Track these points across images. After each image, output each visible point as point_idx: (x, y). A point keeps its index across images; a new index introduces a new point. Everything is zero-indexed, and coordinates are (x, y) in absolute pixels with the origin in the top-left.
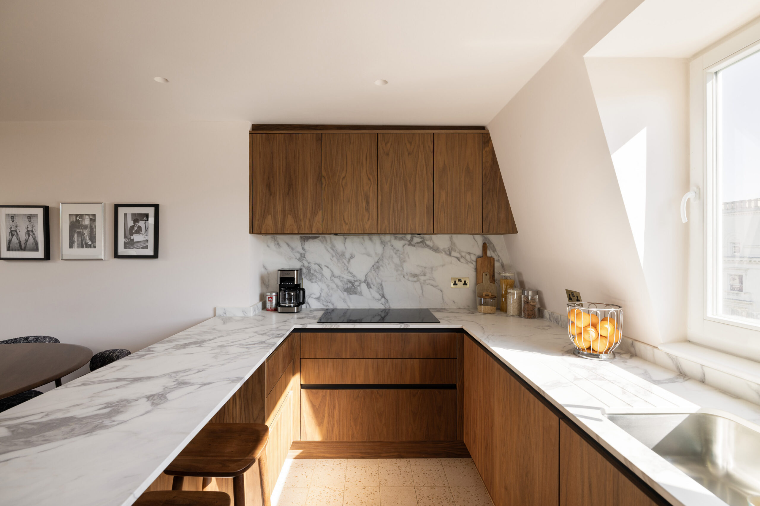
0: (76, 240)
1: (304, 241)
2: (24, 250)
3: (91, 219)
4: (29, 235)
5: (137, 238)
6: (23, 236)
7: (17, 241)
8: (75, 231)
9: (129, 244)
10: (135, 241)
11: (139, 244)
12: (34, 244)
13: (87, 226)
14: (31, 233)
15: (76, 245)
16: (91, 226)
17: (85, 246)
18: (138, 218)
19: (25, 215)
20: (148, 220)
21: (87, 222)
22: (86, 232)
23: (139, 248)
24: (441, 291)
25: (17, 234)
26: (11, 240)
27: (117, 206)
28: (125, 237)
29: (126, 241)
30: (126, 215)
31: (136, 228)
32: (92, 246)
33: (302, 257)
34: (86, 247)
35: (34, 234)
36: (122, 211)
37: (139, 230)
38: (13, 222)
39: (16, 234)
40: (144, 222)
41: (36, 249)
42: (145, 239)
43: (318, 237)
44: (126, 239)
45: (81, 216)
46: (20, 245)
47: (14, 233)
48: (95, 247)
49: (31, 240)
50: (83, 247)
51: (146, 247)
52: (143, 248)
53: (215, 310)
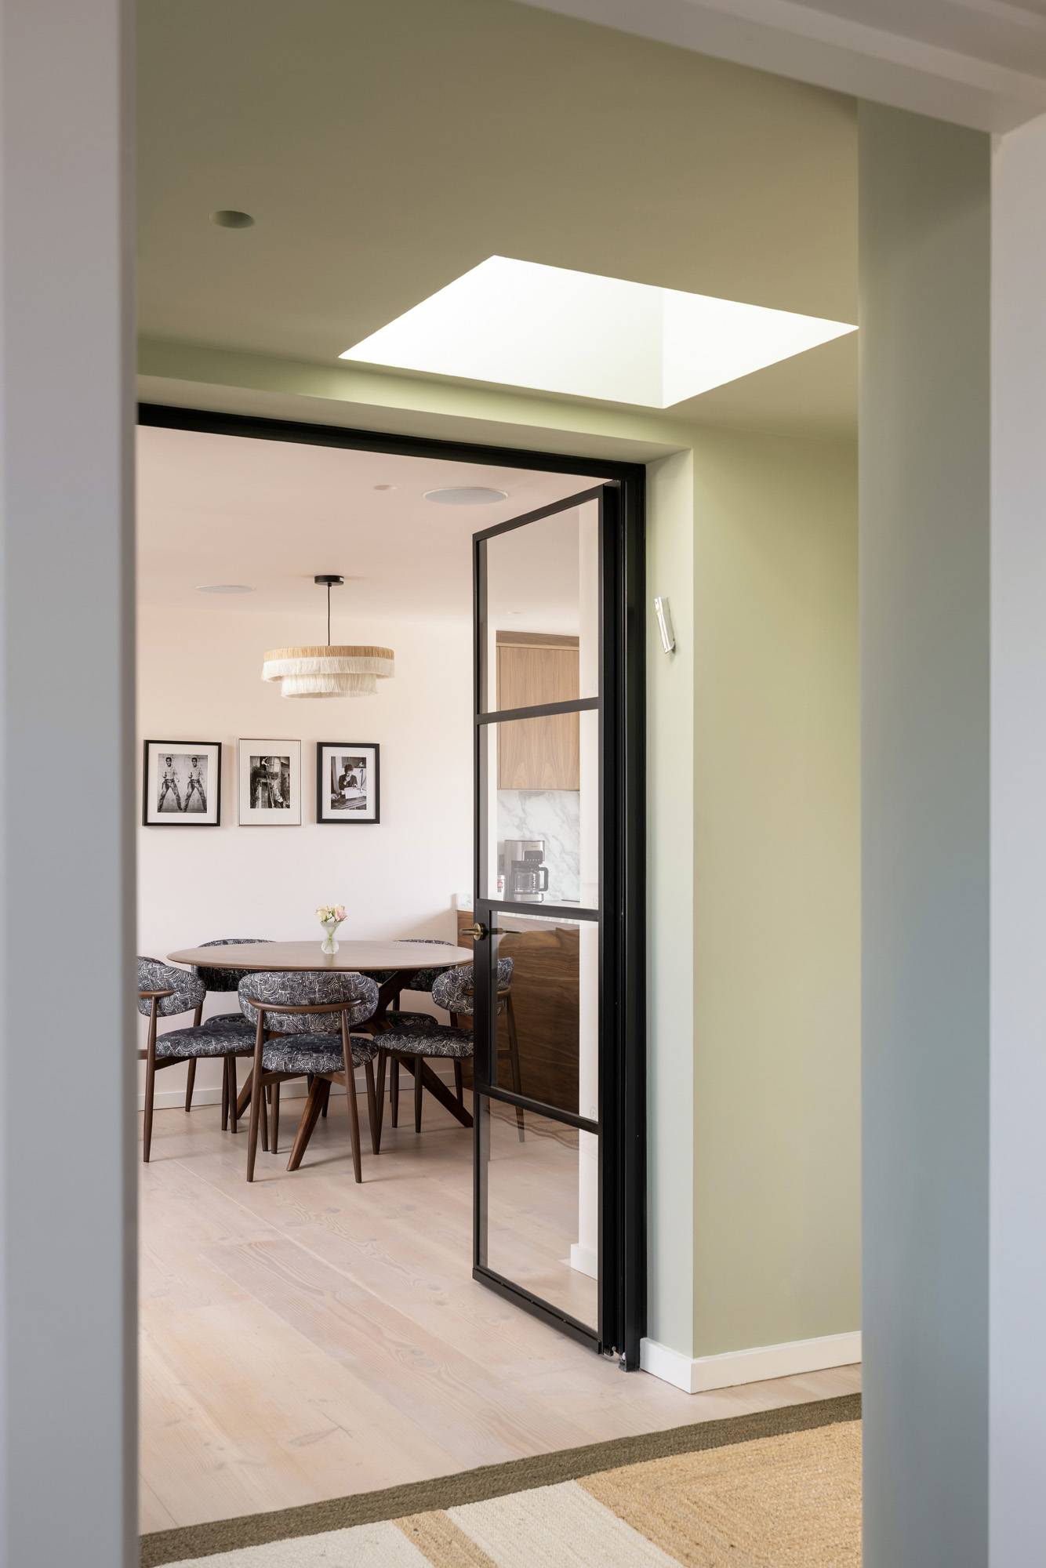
0: (260, 797)
1: (525, 799)
2: (185, 810)
3: (283, 764)
4: (193, 787)
5: (349, 793)
6: (183, 789)
7: (174, 797)
8: (259, 781)
9: (339, 802)
10: (347, 798)
11: (353, 802)
12: (201, 801)
13: (277, 774)
14: (196, 785)
15: (259, 803)
16: (283, 775)
17: (273, 805)
18: (351, 764)
19: (188, 756)
20: (365, 767)
21: (276, 768)
22: (276, 784)
23: (354, 809)
25: (175, 786)
26: (165, 795)
27: (321, 746)
28: (333, 791)
29: (334, 798)
30: (333, 759)
31: (348, 779)
32: (284, 805)
33: (522, 824)
34: (275, 807)
35: (201, 786)
36: (327, 752)
37: (353, 783)
38: (170, 766)
39: (172, 785)
40: (360, 769)
41: (204, 809)
42: (361, 795)
43: (544, 793)
44: (335, 795)
45: (268, 759)
46: (179, 804)
47: (169, 784)
48: (288, 807)
49: (196, 795)
50: (270, 807)
51: (364, 807)
52: (358, 808)
53: (454, 897)
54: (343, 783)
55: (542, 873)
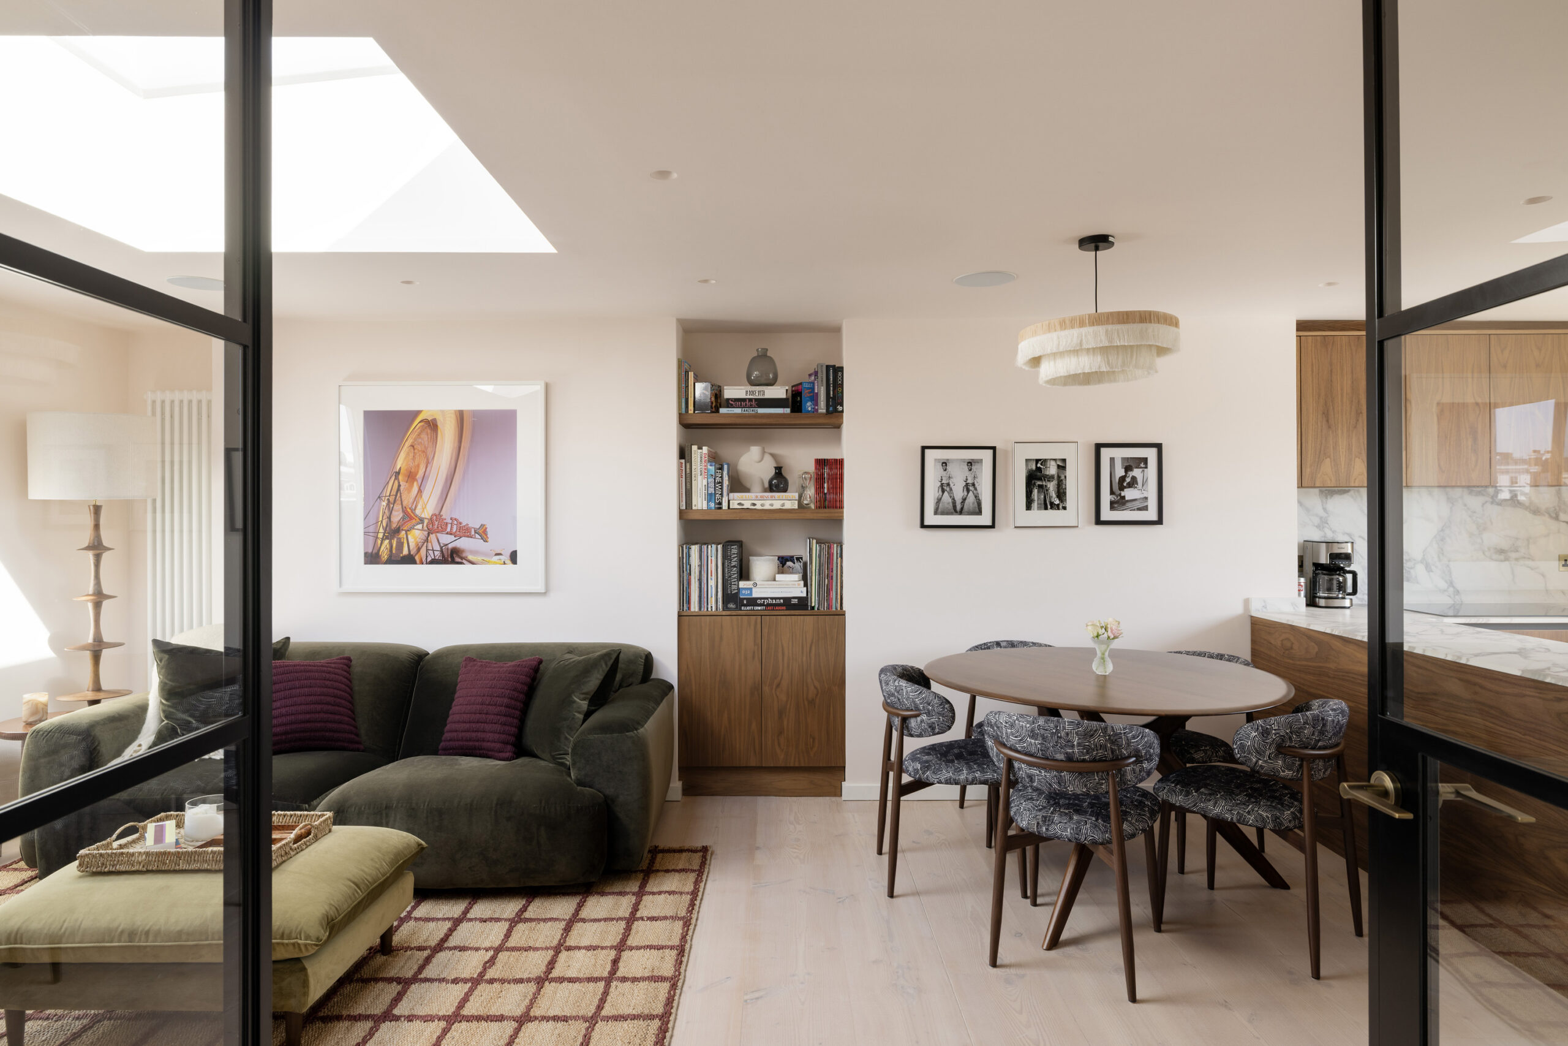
0: (1036, 498)
1: (1327, 498)
2: (961, 513)
3: (1059, 466)
4: (968, 491)
5: (1129, 494)
6: (959, 492)
7: (950, 500)
8: (1035, 484)
9: (1118, 503)
10: (1127, 499)
11: (1134, 503)
12: (976, 503)
13: (1052, 477)
14: (971, 488)
15: (1035, 505)
16: (1059, 477)
17: (1049, 507)
18: (1131, 464)
19: (963, 460)
20: (1146, 467)
21: (1052, 470)
22: (1052, 486)
23: (1134, 510)
24: (1543, 575)
25: (951, 489)
26: (941, 498)
27: (1098, 447)
28: (1112, 493)
29: (1113, 499)
30: (1112, 460)
31: (1128, 480)
32: (1061, 507)
33: (1323, 523)
34: (1051, 508)
35: (976, 489)
36: (1104, 452)
37: (1133, 483)
38: (945, 470)
39: (948, 489)
40: (1141, 470)
41: (979, 512)
42: (1142, 496)
43: (1348, 491)
44: (1114, 496)
45: (1044, 462)
46: (954, 506)
47: (945, 488)
48: (1064, 508)
49: (971, 498)
50: (1046, 508)
51: (1145, 508)
52: (1139, 509)
53: (1247, 602)
54: (1123, 484)
55: (1349, 577)
